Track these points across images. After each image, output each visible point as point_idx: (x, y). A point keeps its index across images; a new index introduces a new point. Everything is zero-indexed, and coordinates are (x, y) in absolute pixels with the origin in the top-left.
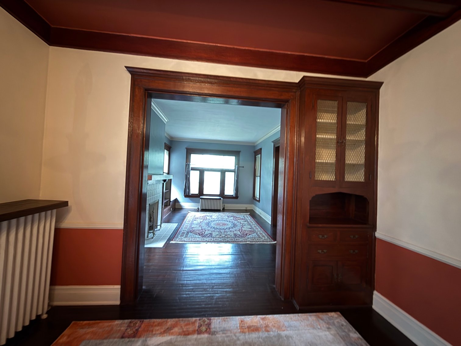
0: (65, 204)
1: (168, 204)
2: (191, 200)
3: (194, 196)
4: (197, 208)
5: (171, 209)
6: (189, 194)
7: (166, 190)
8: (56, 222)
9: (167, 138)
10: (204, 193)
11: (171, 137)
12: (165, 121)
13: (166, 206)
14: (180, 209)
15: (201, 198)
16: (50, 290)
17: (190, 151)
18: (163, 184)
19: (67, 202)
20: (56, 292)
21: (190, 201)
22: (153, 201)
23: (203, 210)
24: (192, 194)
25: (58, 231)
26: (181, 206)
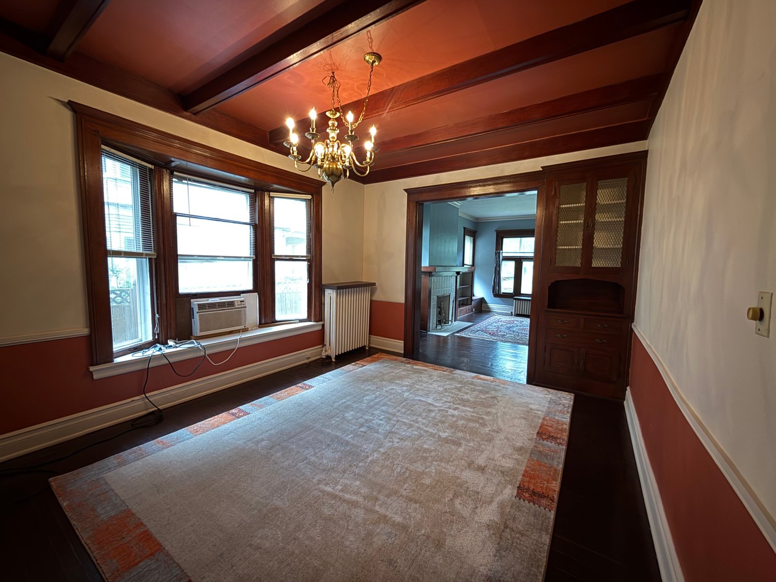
0: (374, 284)
1: (469, 302)
2: (502, 300)
3: (506, 296)
4: (510, 312)
5: (474, 309)
6: (499, 292)
7: (460, 285)
8: (371, 296)
9: (470, 220)
10: (522, 292)
11: (477, 219)
12: (458, 205)
13: (462, 304)
14: (488, 311)
15: (516, 299)
16: (369, 337)
17: (501, 235)
18: (456, 277)
19: (375, 283)
20: (372, 339)
21: (502, 302)
22: (443, 294)
23: (518, 315)
24: (503, 293)
25: (371, 301)
26: (488, 308)
